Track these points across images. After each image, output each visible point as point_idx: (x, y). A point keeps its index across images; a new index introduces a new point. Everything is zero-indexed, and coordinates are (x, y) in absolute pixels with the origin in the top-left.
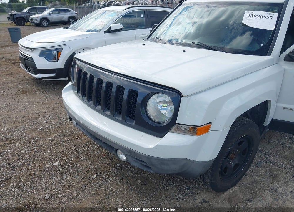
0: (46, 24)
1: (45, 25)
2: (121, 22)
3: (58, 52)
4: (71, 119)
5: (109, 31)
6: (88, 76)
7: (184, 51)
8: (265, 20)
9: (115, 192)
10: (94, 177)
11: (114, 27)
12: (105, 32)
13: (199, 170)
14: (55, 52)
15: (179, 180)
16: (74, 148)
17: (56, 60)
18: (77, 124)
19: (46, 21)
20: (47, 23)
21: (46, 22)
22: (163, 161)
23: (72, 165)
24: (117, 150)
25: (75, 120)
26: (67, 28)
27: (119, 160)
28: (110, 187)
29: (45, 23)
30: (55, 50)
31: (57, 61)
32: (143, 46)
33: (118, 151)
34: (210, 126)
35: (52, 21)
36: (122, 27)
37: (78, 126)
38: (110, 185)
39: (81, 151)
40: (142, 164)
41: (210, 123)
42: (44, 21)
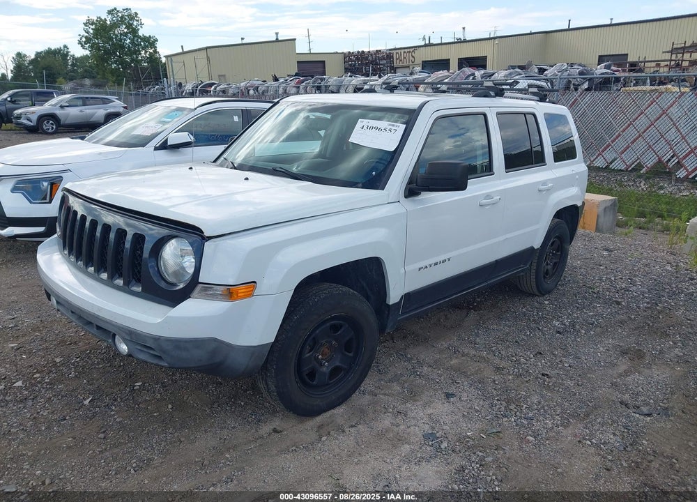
0: (52, 128)
1: (50, 131)
2: (194, 129)
3: (52, 184)
4: (49, 296)
5: (164, 146)
6: (79, 217)
7: (247, 179)
8: (384, 134)
9: (120, 422)
10: (87, 402)
11: (174, 139)
12: (156, 149)
13: (242, 362)
14: (45, 184)
15: (242, 404)
16: (58, 360)
17: (48, 201)
18: (58, 303)
19: (51, 122)
20: (54, 127)
21: (52, 124)
22: (178, 344)
23: (48, 386)
24: (114, 335)
25: (57, 296)
26: (82, 138)
27: (117, 353)
28: (114, 415)
29: (48, 126)
30: (45, 181)
31: (50, 202)
32: (190, 171)
33: (117, 337)
34: (254, 287)
35: (68, 122)
36: (191, 138)
37: (60, 308)
38: (112, 413)
39: (73, 364)
40: (152, 354)
41: (255, 282)
42: (48, 122)
